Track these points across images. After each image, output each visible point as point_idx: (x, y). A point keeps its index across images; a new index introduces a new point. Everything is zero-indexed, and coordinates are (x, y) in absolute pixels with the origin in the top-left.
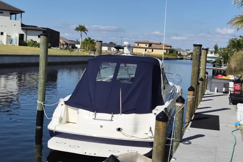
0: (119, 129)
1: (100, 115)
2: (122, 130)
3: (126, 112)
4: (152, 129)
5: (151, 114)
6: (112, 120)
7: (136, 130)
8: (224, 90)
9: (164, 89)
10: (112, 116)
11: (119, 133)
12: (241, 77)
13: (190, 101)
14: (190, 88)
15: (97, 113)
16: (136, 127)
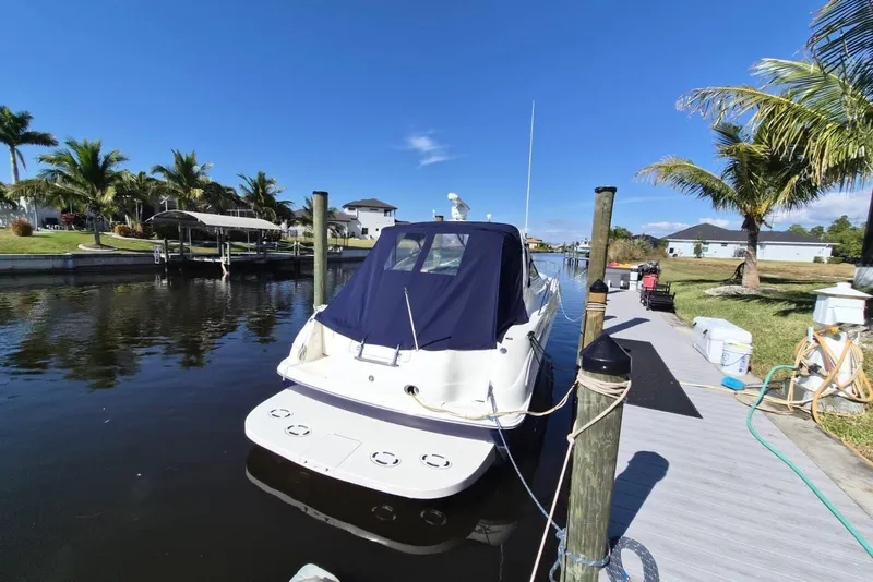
0: (411, 389)
1: (372, 350)
2: (417, 390)
3: (430, 344)
4: (494, 392)
5: (493, 350)
6: (395, 364)
7: (452, 393)
8: (622, 283)
9: (529, 285)
10: (398, 354)
11: (409, 397)
12: (657, 264)
13: (596, 318)
14: (596, 284)
15: (365, 345)
16: (453, 383)
